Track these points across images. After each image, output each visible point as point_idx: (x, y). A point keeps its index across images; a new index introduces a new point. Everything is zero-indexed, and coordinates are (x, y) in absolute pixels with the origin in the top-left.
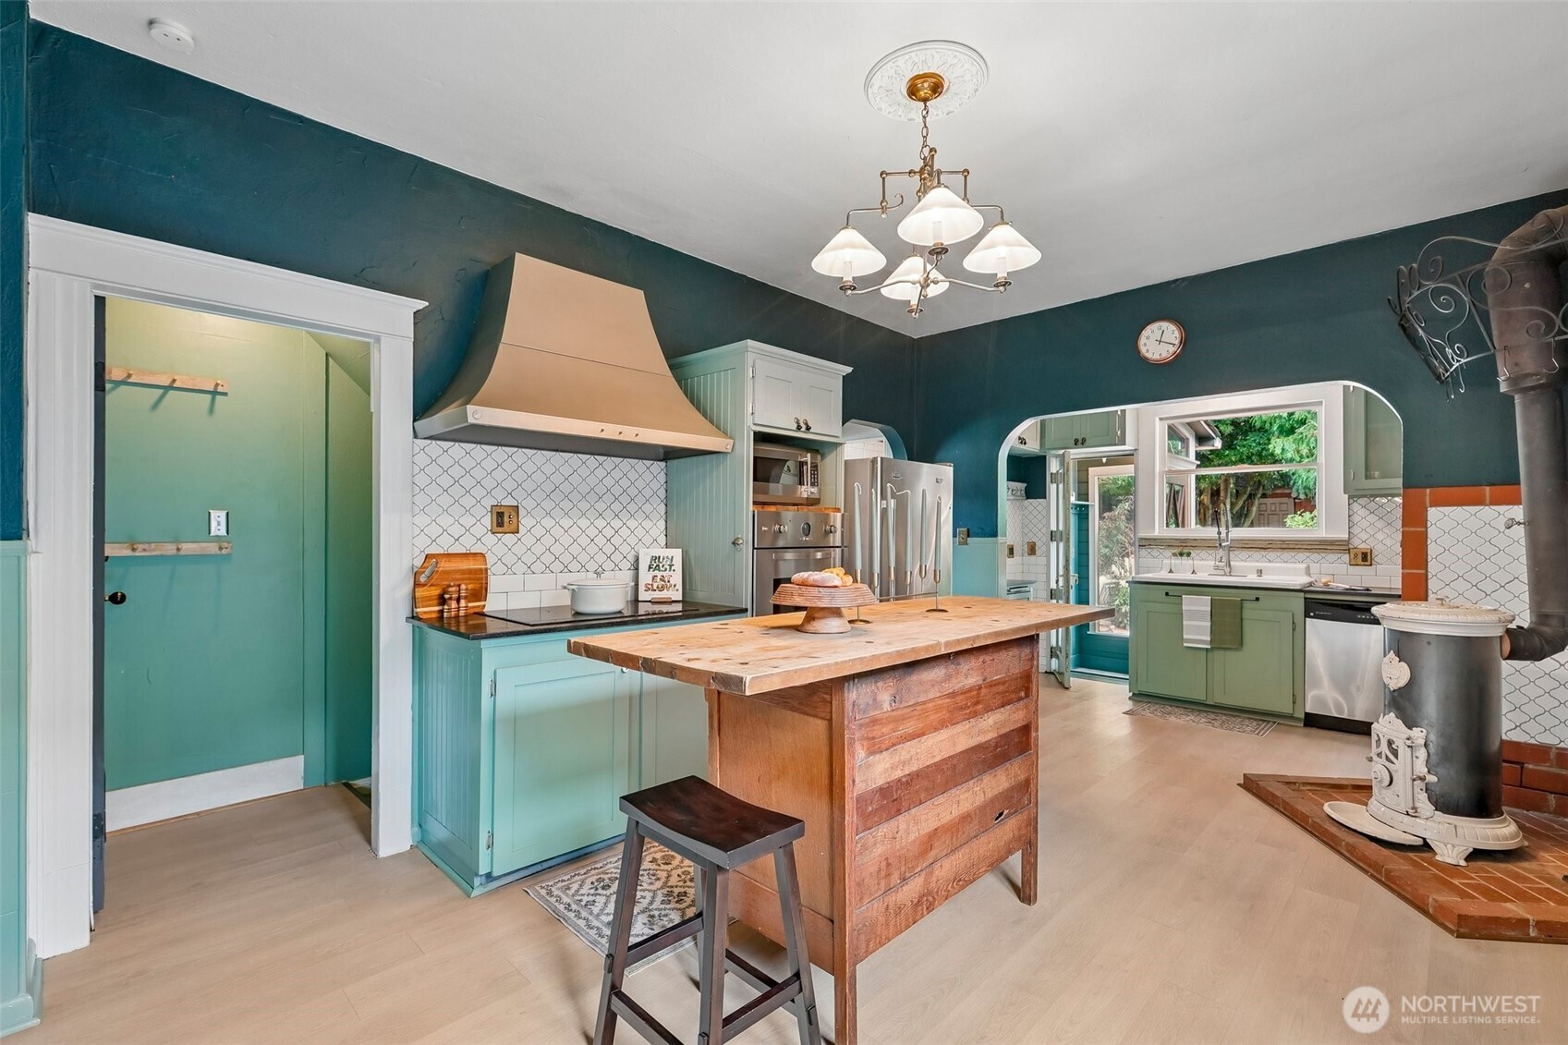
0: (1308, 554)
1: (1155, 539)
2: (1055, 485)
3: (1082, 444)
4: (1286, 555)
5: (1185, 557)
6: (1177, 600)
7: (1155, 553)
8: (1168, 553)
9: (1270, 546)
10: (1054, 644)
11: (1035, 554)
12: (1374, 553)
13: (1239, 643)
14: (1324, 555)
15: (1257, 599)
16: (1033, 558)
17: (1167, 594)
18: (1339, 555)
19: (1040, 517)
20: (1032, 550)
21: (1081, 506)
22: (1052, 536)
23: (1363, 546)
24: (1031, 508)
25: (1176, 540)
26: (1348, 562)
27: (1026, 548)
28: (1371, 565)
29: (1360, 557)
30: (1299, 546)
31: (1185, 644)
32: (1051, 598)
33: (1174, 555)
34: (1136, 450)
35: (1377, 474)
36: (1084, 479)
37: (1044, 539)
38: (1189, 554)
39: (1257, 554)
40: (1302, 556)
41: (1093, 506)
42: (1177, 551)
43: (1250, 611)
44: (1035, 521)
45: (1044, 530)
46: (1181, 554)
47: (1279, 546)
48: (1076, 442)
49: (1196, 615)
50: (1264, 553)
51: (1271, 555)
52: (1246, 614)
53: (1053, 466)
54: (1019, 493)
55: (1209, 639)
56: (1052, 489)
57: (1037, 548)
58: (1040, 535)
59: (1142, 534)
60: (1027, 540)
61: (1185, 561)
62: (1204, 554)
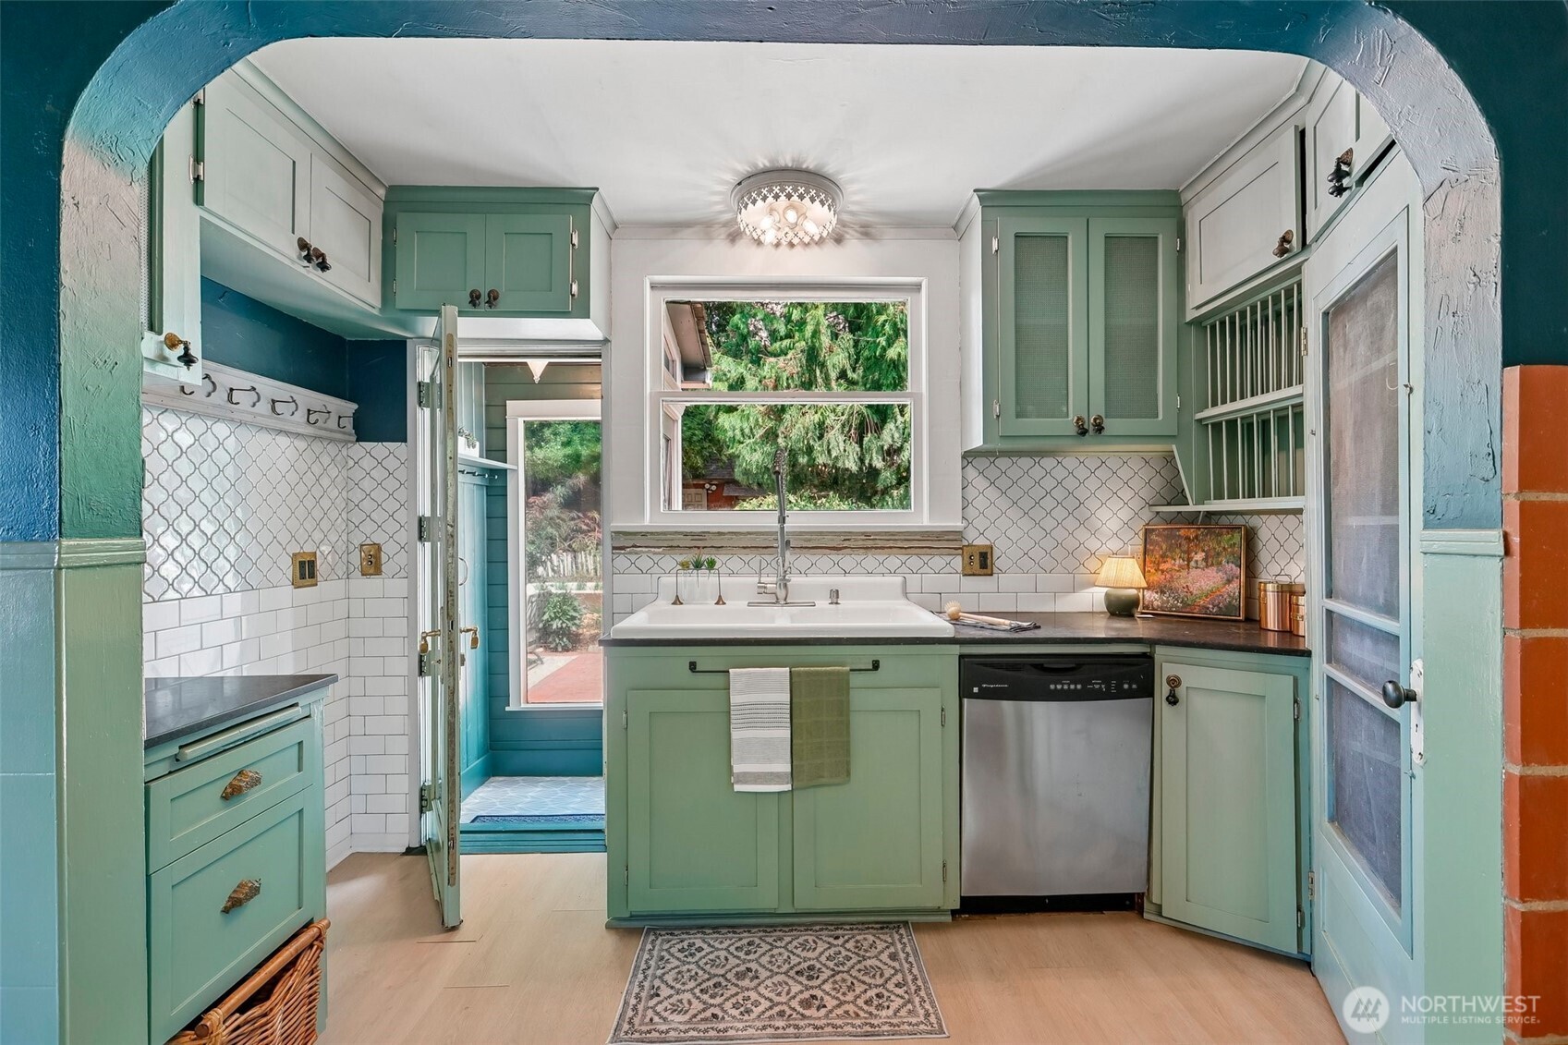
0: (904, 558)
1: (644, 534)
2: (427, 411)
3: (489, 303)
4: (871, 561)
5: (703, 571)
6: (719, 679)
7: (644, 562)
8: (669, 561)
9: (846, 544)
10: (426, 776)
11: (378, 571)
12: (996, 553)
13: (843, 770)
14: (926, 558)
15: (876, 666)
16: (374, 583)
17: (693, 666)
18: (948, 559)
19: (391, 484)
20: (372, 562)
21: (492, 471)
22: (422, 525)
23: (981, 542)
24: (367, 463)
25: (686, 534)
26: (960, 570)
27: (356, 558)
28: (991, 575)
29: (977, 559)
30: (891, 544)
31: (737, 788)
32: (421, 673)
33: (685, 566)
34: (606, 341)
35: (1030, 408)
36: (498, 423)
37: (402, 537)
38: (711, 564)
39: (825, 561)
40: (894, 561)
41: (516, 471)
42: (689, 557)
43: (863, 695)
44: (379, 495)
45: (402, 516)
46: (698, 566)
47: (860, 543)
48: (474, 298)
49: (756, 715)
50: (835, 557)
51: (848, 561)
52: (859, 699)
53: (423, 366)
54: (332, 423)
55: (785, 768)
56: (421, 420)
57: (384, 558)
58: (391, 526)
59: (620, 523)
60: (358, 539)
61: (705, 579)
62: (735, 562)
